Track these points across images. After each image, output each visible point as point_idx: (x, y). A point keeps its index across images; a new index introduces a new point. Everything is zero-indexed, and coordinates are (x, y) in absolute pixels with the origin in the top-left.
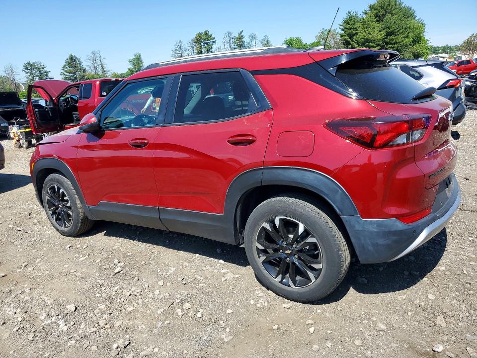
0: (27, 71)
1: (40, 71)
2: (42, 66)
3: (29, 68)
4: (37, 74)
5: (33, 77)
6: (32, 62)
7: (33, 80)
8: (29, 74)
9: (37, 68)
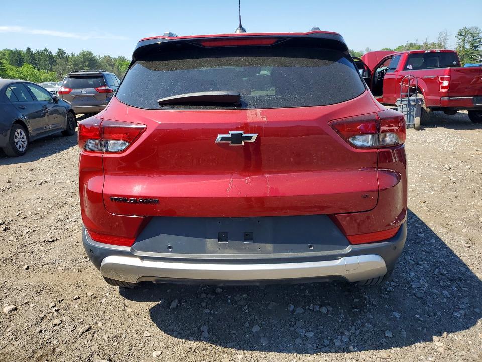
0: (460, 37)
1: (474, 37)
2: (478, 32)
3: (463, 34)
4: (469, 40)
5: (464, 43)
6: (468, 27)
7: (463, 47)
8: (461, 40)
9: (471, 33)
